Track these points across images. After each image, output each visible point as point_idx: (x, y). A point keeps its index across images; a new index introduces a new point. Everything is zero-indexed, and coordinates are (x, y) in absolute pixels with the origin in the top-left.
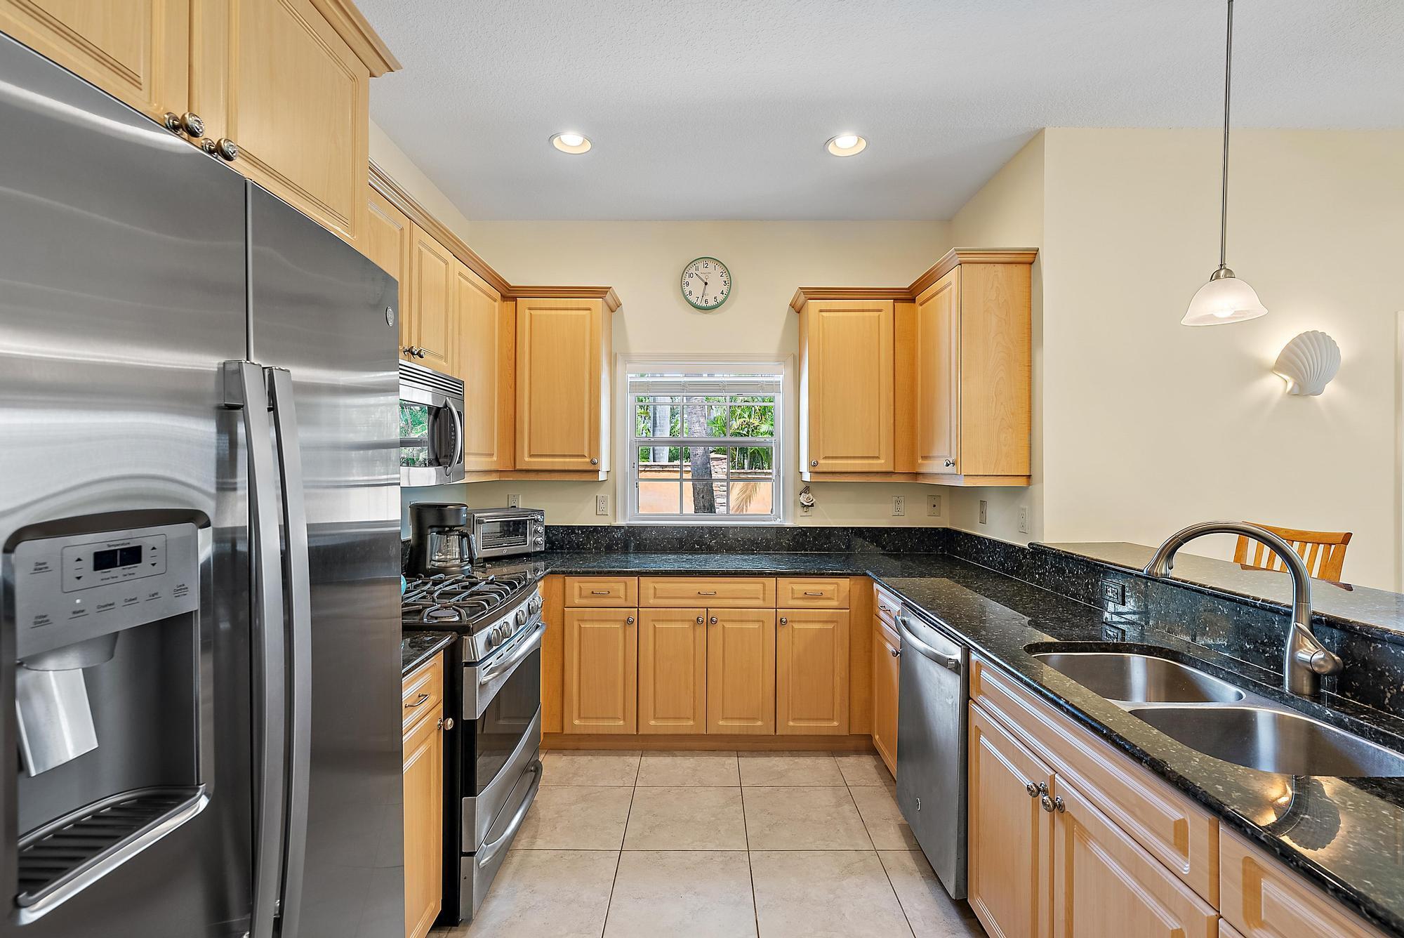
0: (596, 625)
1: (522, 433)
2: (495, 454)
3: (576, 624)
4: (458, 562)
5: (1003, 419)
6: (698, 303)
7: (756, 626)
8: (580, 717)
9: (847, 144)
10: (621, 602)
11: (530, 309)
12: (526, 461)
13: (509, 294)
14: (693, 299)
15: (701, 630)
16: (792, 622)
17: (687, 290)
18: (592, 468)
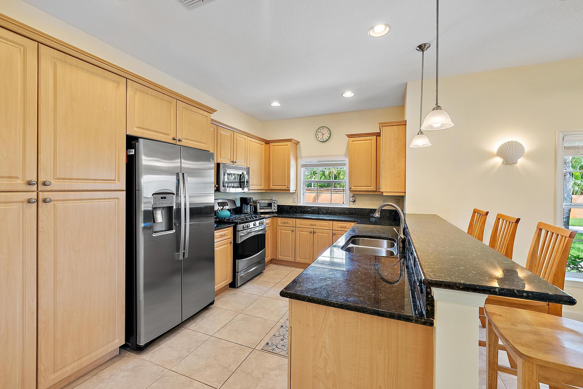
0: (285, 231)
1: (271, 179)
2: (263, 185)
3: (280, 230)
4: (250, 212)
5: (396, 174)
6: (321, 140)
7: (327, 235)
8: (281, 256)
9: (348, 94)
10: (291, 225)
11: (273, 146)
12: (272, 187)
13: (267, 142)
14: (319, 139)
15: (312, 234)
16: (337, 234)
17: (318, 136)
18: (288, 189)
